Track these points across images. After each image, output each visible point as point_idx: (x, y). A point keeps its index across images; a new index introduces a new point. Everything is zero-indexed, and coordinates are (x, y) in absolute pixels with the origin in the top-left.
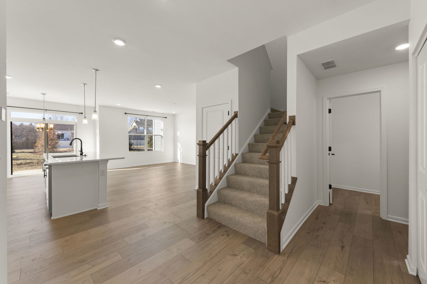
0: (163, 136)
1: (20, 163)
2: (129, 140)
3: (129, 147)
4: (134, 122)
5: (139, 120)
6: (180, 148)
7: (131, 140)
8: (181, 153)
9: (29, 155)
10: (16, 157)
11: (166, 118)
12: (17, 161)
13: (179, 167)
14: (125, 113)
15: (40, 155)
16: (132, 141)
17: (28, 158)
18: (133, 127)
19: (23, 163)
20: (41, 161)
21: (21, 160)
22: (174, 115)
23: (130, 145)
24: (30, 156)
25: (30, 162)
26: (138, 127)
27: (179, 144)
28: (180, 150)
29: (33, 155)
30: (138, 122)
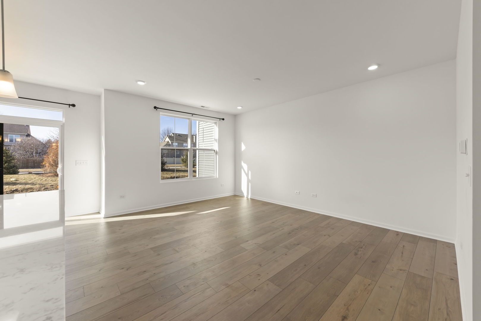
0: (218, 151)
1: (15, 189)
2: (162, 157)
3: (161, 167)
4: (167, 137)
5: (173, 135)
6: (247, 173)
7: (163, 158)
8: (249, 181)
9: (33, 178)
10: (14, 180)
11: (223, 119)
12: (12, 187)
13: (244, 204)
14: (155, 108)
15: (47, 177)
16: (165, 159)
17: (30, 182)
18: (166, 143)
19: (19, 189)
20: (44, 187)
21: (18, 185)
22: (235, 117)
23: (163, 164)
24: (35, 178)
25: (30, 187)
26: (171, 142)
27: (244, 166)
28: (247, 175)
29: (38, 178)
30: (171, 137)
